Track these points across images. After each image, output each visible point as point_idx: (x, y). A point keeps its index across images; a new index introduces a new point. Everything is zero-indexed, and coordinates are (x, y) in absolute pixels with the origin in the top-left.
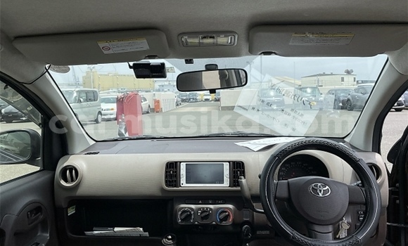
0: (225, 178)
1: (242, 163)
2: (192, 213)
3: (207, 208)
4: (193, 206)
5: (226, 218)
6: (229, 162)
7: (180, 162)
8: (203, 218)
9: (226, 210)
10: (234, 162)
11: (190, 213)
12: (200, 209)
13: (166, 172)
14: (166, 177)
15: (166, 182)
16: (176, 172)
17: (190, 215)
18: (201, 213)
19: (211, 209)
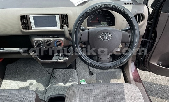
0: (57, 24)
1: (67, 15)
2: (41, 42)
3: (49, 40)
4: (41, 39)
5: (60, 45)
6: (59, 14)
7: (29, 15)
8: (48, 45)
9: (59, 41)
10: (62, 15)
11: (40, 42)
12: (45, 41)
13: (22, 21)
14: (22, 24)
15: (23, 27)
16: (27, 21)
17: (40, 44)
18: (46, 43)
19: (51, 41)
